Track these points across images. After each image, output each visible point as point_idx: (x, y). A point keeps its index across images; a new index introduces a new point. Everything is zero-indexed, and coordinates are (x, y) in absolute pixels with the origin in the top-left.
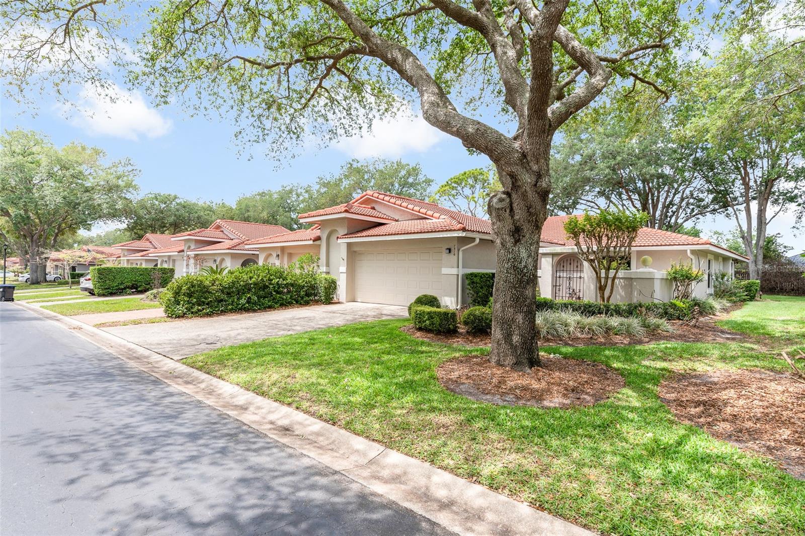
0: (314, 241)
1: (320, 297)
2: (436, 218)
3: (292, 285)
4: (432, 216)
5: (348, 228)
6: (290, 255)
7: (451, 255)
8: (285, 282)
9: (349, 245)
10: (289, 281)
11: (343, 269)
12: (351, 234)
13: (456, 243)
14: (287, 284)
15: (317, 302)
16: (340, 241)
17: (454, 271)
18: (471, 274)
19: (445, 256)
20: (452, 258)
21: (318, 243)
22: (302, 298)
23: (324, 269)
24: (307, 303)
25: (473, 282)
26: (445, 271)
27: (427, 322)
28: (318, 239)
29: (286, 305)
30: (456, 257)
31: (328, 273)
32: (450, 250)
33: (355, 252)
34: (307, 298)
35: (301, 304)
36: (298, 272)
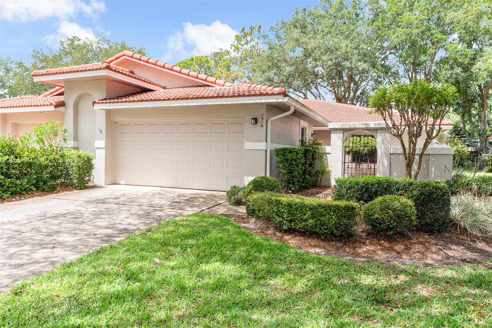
0: (56, 106)
1: (71, 179)
2: (220, 85)
3: (30, 165)
4: (215, 83)
5: (107, 92)
6: (16, 126)
7: (258, 127)
8: (18, 161)
9: (109, 113)
10: (26, 159)
11: (100, 143)
12: (110, 99)
13: (264, 111)
14: (22, 163)
15: (67, 186)
16: (96, 107)
17: (262, 146)
18: (285, 150)
19: (249, 128)
20: (259, 130)
21: (61, 109)
22: (45, 183)
23: (71, 143)
24: (53, 190)
25: (287, 160)
26: (248, 145)
27: (311, 221)
28: (62, 104)
29: (21, 194)
30: (264, 128)
31: (77, 148)
32: (256, 120)
33: (116, 122)
34: (53, 183)
35: (43, 190)
36: (37, 147)
